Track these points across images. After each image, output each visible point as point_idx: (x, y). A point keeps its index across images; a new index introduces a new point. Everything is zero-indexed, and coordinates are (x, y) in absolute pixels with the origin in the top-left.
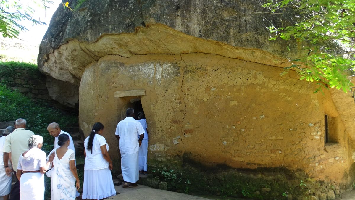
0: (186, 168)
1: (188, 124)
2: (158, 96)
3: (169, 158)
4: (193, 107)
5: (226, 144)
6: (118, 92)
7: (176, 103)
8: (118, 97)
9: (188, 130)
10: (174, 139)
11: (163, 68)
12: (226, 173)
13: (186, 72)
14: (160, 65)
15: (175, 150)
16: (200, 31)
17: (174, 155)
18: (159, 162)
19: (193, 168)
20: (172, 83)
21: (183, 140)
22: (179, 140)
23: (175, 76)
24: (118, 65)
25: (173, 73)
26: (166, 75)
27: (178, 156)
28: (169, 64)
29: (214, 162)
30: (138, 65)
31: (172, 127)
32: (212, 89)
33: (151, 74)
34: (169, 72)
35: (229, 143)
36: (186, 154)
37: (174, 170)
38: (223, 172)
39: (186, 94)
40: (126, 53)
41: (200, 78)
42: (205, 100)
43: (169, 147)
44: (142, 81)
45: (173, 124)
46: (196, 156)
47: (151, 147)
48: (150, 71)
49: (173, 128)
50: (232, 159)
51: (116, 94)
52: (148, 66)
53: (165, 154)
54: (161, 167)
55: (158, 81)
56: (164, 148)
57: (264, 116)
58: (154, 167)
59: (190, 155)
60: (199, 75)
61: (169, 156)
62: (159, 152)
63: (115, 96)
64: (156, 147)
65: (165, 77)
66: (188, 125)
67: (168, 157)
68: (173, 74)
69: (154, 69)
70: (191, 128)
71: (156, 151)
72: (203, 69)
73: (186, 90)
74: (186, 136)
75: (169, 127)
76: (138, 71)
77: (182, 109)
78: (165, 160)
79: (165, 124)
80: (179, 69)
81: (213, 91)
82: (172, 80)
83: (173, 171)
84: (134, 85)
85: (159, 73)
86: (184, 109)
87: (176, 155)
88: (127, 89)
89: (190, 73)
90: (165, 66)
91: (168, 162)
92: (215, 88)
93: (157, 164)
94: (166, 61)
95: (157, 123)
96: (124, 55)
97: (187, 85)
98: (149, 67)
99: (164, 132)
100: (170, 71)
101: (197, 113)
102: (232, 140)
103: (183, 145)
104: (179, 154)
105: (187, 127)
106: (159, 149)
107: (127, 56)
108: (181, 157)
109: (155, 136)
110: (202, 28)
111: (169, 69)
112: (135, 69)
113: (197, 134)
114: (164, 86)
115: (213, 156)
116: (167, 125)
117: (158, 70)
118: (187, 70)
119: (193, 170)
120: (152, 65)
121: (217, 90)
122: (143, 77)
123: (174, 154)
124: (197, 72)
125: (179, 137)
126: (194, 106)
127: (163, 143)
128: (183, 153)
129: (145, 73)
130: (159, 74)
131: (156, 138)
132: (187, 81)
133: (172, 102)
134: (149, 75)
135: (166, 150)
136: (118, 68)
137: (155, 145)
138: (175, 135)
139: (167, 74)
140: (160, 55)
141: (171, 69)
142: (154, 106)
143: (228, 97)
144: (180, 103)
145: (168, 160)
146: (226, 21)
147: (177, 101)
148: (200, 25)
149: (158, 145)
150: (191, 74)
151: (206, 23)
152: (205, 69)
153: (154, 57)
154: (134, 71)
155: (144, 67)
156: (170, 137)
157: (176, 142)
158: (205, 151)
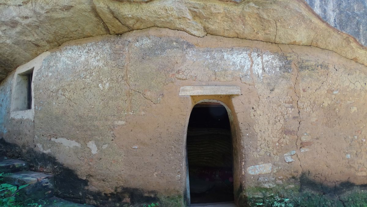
0: (305, 192)
1: (305, 134)
2: (261, 97)
3: (280, 182)
4: (310, 113)
5: (350, 158)
6: (188, 88)
7: (286, 107)
8: (189, 94)
9: (306, 142)
10: (285, 156)
11: (264, 59)
12: (350, 192)
13: (302, 68)
14: (259, 54)
15: (288, 171)
16: (335, 20)
17: (287, 178)
18: (267, 189)
19: (313, 192)
20: (280, 80)
21: (299, 157)
22: (293, 156)
23: (284, 72)
24: (185, 46)
25: (280, 68)
26: (269, 69)
27: (293, 177)
28: (272, 55)
29: (337, 181)
30: (221, 51)
31: (282, 139)
32: (335, 92)
33: (246, 66)
34: (273, 65)
35: (352, 156)
36: (303, 174)
37: (290, 197)
38: (347, 192)
39: (301, 96)
40: (198, 30)
41: (321, 77)
42: (326, 104)
43: (280, 168)
44: (232, 74)
45: (285, 135)
46: (317, 176)
47: (251, 170)
48: (242, 62)
49: (284, 141)
50: (356, 175)
51: (183, 90)
52: (238, 54)
53: (273, 177)
54: (270, 197)
55: (258, 76)
56: (272, 169)
58: (259, 198)
59: (308, 175)
60: (320, 74)
61: (279, 179)
62: (264, 175)
63: (182, 94)
64: (259, 169)
65: (269, 72)
66: (305, 136)
67: (278, 181)
68: (280, 70)
69: (250, 59)
70: (309, 139)
71: (260, 175)
72: (324, 66)
73: (302, 92)
74: (303, 151)
75: (277, 140)
76: (222, 58)
77: (296, 116)
78: (275, 186)
79: (271, 136)
80: (290, 63)
81: (335, 95)
82: (281, 77)
83: (288, 199)
84: (216, 78)
85: (258, 65)
86: (297, 115)
87: (291, 176)
88: (204, 84)
89: (307, 70)
90: (266, 58)
91: (281, 188)
92: (338, 92)
93: (263, 193)
94: (267, 50)
95: (259, 134)
96: (194, 32)
97: (302, 85)
98: (240, 56)
99: (269, 147)
100: (275, 64)
101: (314, 121)
102: (355, 152)
103: (300, 163)
104: (295, 174)
105: (304, 139)
106: (265, 171)
107: (198, 35)
108: (297, 179)
109: (255, 153)
110: (336, 16)
111: (273, 62)
112: (215, 56)
113: (316, 147)
114: (269, 84)
115: (335, 173)
116: (274, 137)
117: (255, 62)
118: (303, 66)
119: (313, 195)
120: (244, 53)
121: (340, 93)
122: (232, 69)
123: (287, 175)
124: (317, 69)
125: (293, 152)
126: (310, 111)
127: (269, 162)
128: (300, 173)
129: (234, 64)
130: (258, 67)
131: (258, 156)
132: (303, 79)
133: (280, 105)
134: (242, 67)
135: (275, 172)
136: (183, 50)
137: (256, 166)
138: (287, 150)
139: (271, 68)
140: (256, 41)
141: (276, 63)
142: (255, 111)
143: (349, 102)
144: (292, 107)
145: (278, 185)
146: (356, 15)
147: (287, 105)
148: (335, 12)
149: (261, 165)
150: (309, 72)
151: (341, 12)
152: (327, 67)
153: (246, 43)
154: (213, 58)
155: (232, 55)
156: (279, 154)
157: (289, 159)
158: (327, 168)
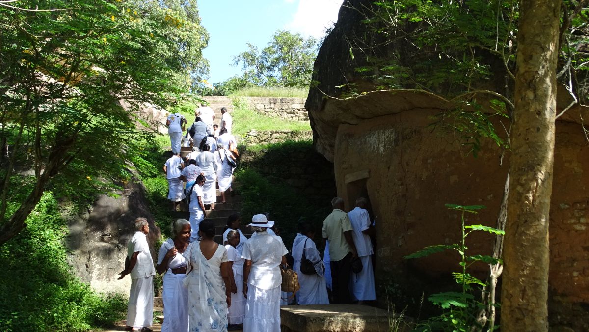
2: (382, 177)
4: (414, 189)
6: (348, 176)
9: (411, 224)
10: (398, 239)
14: (383, 131)
18: (385, 273)
20: (393, 156)
21: (406, 239)
22: (402, 239)
23: (396, 146)
24: (348, 137)
26: (388, 146)
28: (391, 129)
30: (365, 135)
31: (396, 221)
32: (429, 161)
37: (399, 283)
39: (407, 171)
40: (353, 119)
41: (416, 145)
42: (424, 177)
43: (394, 251)
44: (368, 157)
45: (397, 216)
48: (375, 142)
51: (346, 179)
52: (373, 135)
53: (391, 261)
54: (386, 280)
55: (381, 155)
56: (390, 252)
57: (492, 196)
60: (415, 141)
61: (394, 263)
64: (383, 251)
65: (387, 149)
66: (409, 216)
68: (394, 144)
69: (378, 138)
70: (413, 220)
71: (383, 258)
72: (418, 132)
73: (406, 166)
74: (409, 233)
75: (393, 221)
76: (365, 142)
78: (391, 270)
80: (398, 135)
81: (430, 164)
82: (394, 152)
86: (406, 194)
88: (355, 170)
89: (407, 140)
90: (387, 133)
91: (394, 272)
92: (432, 159)
94: (388, 125)
95: (383, 216)
96: (352, 122)
97: (406, 158)
99: (390, 229)
100: (392, 139)
101: (418, 198)
102: (454, 235)
103: (406, 247)
105: (409, 220)
106: (386, 254)
107: (354, 124)
109: (381, 236)
111: (391, 136)
112: (362, 141)
113: (419, 229)
114: (387, 162)
116: (392, 218)
117: (381, 140)
118: (404, 136)
120: (376, 132)
121: (434, 161)
122: (369, 152)
123: (398, 260)
124: (412, 137)
125: (402, 235)
127: (389, 244)
129: (370, 145)
130: (382, 145)
131: (383, 238)
132: (405, 152)
133: (394, 184)
134: (374, 147)
135: (391, 255)
136: (347, 141)
138: (399, 233)
142: (378, 192)
143: (447, 170)
144: (402, 184)
147: (399, 183)
153: (379, 120)
155: (370, 137)
156: (395, 236)
157: (400, 243)
